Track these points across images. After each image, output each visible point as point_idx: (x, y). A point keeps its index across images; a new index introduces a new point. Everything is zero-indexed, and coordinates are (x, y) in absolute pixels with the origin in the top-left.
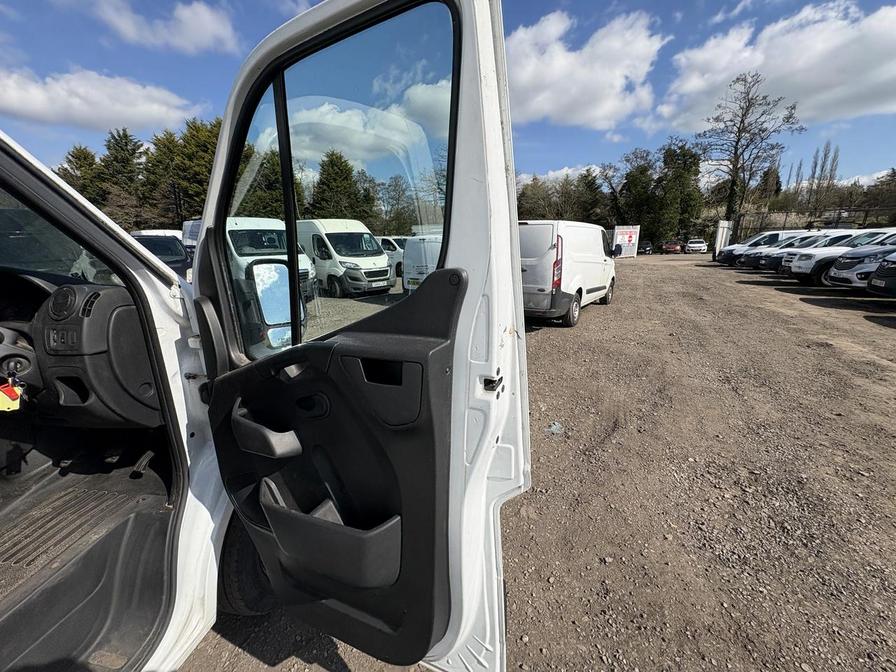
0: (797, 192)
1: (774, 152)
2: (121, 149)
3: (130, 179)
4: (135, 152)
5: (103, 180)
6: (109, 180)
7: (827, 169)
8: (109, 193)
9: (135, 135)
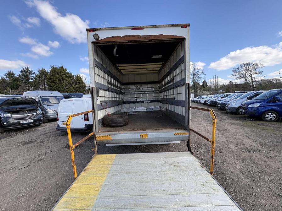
0: (211, 86)
1: (201, 79)
2: (26, 73)
3: (28, 81)
4: (30, 73)
5: (18, 81)
6: (20, 81)
7: (216, 80)
8: (20, 85)
9: (31, 69)
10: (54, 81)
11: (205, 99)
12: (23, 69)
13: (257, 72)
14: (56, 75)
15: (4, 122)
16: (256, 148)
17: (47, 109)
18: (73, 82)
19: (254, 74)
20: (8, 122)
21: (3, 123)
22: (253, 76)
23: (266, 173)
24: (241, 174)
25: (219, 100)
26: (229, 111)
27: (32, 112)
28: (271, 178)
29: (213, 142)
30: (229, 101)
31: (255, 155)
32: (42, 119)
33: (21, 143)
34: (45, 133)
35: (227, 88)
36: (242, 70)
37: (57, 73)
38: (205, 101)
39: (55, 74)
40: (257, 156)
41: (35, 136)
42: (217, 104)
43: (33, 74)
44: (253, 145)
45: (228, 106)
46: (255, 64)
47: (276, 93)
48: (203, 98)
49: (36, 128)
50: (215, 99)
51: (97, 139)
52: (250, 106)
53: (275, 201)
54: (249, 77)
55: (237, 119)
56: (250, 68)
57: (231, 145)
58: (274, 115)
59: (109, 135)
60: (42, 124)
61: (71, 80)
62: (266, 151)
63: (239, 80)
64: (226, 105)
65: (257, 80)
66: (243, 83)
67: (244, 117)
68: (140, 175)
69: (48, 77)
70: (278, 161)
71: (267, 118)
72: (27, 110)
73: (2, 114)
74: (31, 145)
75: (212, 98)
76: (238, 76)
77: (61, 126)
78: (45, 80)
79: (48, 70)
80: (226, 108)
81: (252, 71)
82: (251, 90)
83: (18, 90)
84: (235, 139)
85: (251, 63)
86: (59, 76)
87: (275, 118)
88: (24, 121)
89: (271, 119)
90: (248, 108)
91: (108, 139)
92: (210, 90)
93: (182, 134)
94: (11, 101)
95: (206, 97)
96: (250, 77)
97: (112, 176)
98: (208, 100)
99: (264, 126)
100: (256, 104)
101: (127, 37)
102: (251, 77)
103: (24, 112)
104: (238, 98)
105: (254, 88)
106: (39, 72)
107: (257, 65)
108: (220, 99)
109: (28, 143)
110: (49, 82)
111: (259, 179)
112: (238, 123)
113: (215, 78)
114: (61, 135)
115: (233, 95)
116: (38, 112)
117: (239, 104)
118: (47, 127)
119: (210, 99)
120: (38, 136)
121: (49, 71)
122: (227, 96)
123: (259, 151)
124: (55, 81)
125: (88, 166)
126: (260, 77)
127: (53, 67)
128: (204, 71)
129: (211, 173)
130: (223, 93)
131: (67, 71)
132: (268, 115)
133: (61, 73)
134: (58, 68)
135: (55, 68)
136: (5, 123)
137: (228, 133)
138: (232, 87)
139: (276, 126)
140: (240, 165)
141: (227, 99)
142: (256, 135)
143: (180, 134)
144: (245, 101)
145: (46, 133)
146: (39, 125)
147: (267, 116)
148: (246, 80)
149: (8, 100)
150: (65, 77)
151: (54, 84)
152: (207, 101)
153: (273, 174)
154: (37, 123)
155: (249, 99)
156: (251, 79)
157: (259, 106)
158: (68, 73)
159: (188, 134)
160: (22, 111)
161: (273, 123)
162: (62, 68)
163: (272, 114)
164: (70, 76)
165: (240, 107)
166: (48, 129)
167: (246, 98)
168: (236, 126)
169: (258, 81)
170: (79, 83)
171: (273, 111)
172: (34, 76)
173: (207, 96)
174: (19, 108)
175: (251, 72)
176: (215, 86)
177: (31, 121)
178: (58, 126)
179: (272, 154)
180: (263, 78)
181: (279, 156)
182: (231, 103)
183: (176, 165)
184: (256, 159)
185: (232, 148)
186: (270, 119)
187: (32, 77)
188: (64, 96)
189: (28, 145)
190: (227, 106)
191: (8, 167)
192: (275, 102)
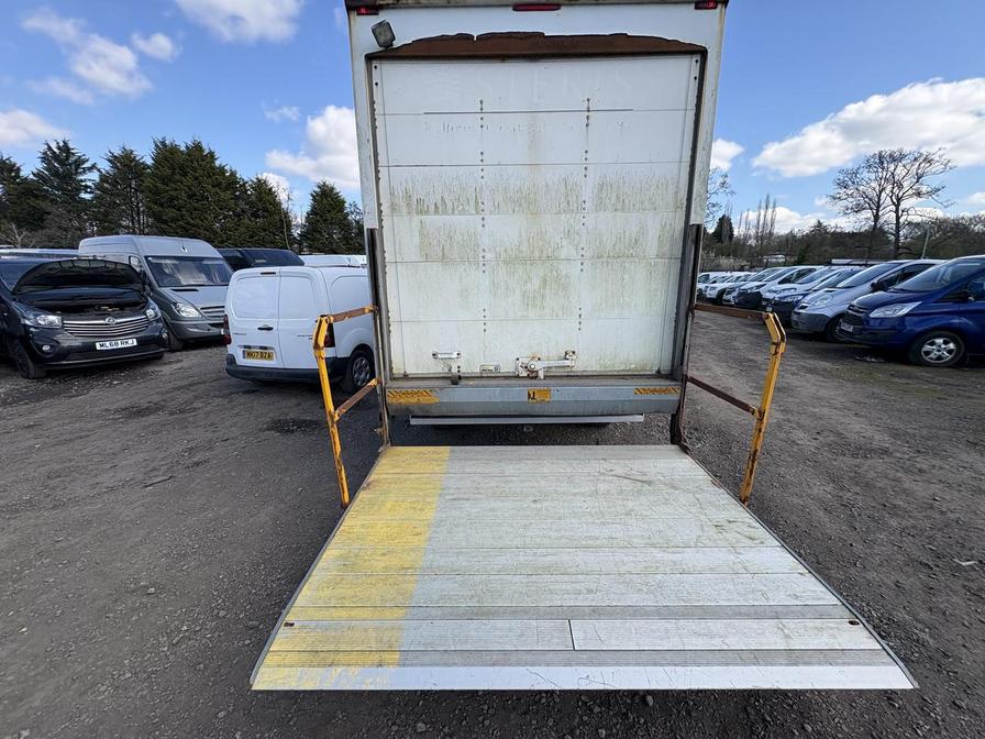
0: (747, 237)
1: (715, 209)
2: (62, 163)
3: (73, 198)
4: (78, 167)
5: (36, 197)
6: (45, 197)
7: (769, 218)
8: (49, 213)
9: (78, 149)
10: (172, 199)
11: (720, 286)
12: (50, 148)
13: (924, 189)
14: (177, 177)
15: (41, 343)
16: (876, 444)
17: (175, 304)
18: (242, 204)
19: (911, 196)
20: (54, 344)
21: (40, 348)
22: (903, 205)
23: (894, 511)
24: (821, 513)
25: (772, 289)
26: (802, 328)
27: (127, 311)
28: (904, 523)
29: (762, 414)
30: (805, 295)
31: (869, 462)
32: (165, 335)
33: (116, 411)
34: (186, 382)
35: (803, 247)
36: (870, 182)
37: (182, 168)
38: (722, 292)
39: (173, 173)
40: (874, 467)
41: (157, 393)
42: (764, 303)
43: (90, 169)
44: (868, 434)
45: (801, 311)
46: (921, 155)
47: (974, 270)
48: (715, 282)
49: (150, 369)
50: (758, 287)
51: (389, 400)
52: (875, 314)
53: (909, 577)
54: (888, 209)
55: (823, 355)
56: (901, 172)
57: (798, 435)
58: (952, 346)
59: (428, 390)
60: (166, 355)
61: (237, 198)
62: (904, 453)
63: (853, 218)
64: (794, 307)
65: (917, 219)
66: (863, 230)
67: (850, 348)
68: (535, 501)
69: (148, 182)
70: (934, 481)
71: (927, 353)
72: (110, 306)
73: (32, 317)
74: (152, 419)
75: (747, 280)
76: (851, 203)
77: (241, 361)
78: (140, 196)
79: (146, 155)
80: (795, 317)
81: (905, 184)
82: (886, 259)
83: (44, 231)
84: (814, 416)
85: (906, 150)
86: (188, 180)
87: (951, 357)
88: (108, 344)
89: (939, 358)
90: (868, 320)
91: (424, 400)
92: (739, 252)
93: (660, 392)
94: (50, 269)
95: (724, 279)
96: (894, 208)
97: (455, 502)
98: (733, 289)
99: (910, 382)
100: (899, 306)
101: (495, 41)
102: (897, 206)
103: (100, 309)
104: (840, 285)
105: (900, 251)
106: (110, 161)
107: (929, 161)
108: (774, 285)
109: (137, 412)
110: (156, 204)
111: (872, 524)
112: (825, 370)
113: (763, 205)
114: (245, 392)
115: (822, 274)
116: (150, 312)
117: (841, 303)
118: (185, 364)
119: (738, 283)
120: (168, 392)
121: (150, 162)
122: (801, 275)
123: (885, 452)
124: (177, 199)
125: (372, 477)
126: (928, 210)
127: (163, 143)
128: (728, 180)
129: (743, 501)
130: (785, 264)
131: (217, 163)
132: (933, 344)
133: (195, 170)
134: (183, 148)
135: (173, 150)
136: (46, 348)
137: (792, 399)
138: (821, 244)
139: (950, 381)
140: (821, 489)
141: (800, 287)
142: (879, 407)
143: (654, 391)
144: (863, 295)
145: (191, 385)
146: (156, 358)
147: (927, 348)
148: (877, 217)
149: (42, 265)
150: (214, 186)
151: (171, 213)
152: (729, 293)
153: (915, 514)
154: (150, 352)
155: (875, 288)
156: (895, 215)
157: (907, 315)
158: (222, 170)
159: (679, 391)
160: (92, 306)
161: (941, 370)
162: (198, 147)
163: (945, 343)
164: (231, 182)
165: (840, 316)
166: (190, 372)
167: (867, 286)
168: (821, 379)
169: (917, 225)
170: (267, 211)
171: (950, 332)
172: (95, 176)
173: (729, 274)
174: (80, 297)
175: (900, 186)
176: (762, 238)
177: (130, 341)
178: (231, 360)
179: (923, 462)
180: (940, 214)
181: (941, 468)
182: (812, 300)
183: (639, 478)
184: (872, 474)
185: (799, 442)
186: (934, 357)
187: (89, 184)
188: (227, 259)
189: (144, 419)
190: (796, 310)
191: (107, 479)
192: (965, 300)
